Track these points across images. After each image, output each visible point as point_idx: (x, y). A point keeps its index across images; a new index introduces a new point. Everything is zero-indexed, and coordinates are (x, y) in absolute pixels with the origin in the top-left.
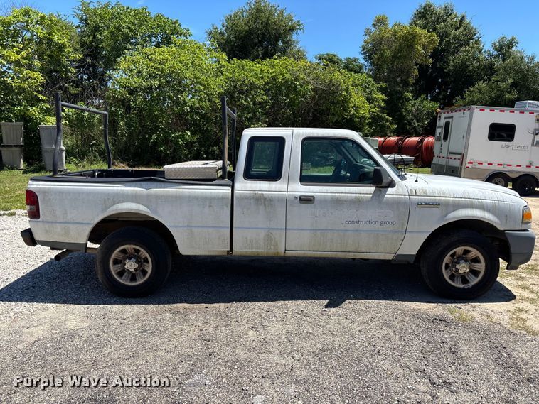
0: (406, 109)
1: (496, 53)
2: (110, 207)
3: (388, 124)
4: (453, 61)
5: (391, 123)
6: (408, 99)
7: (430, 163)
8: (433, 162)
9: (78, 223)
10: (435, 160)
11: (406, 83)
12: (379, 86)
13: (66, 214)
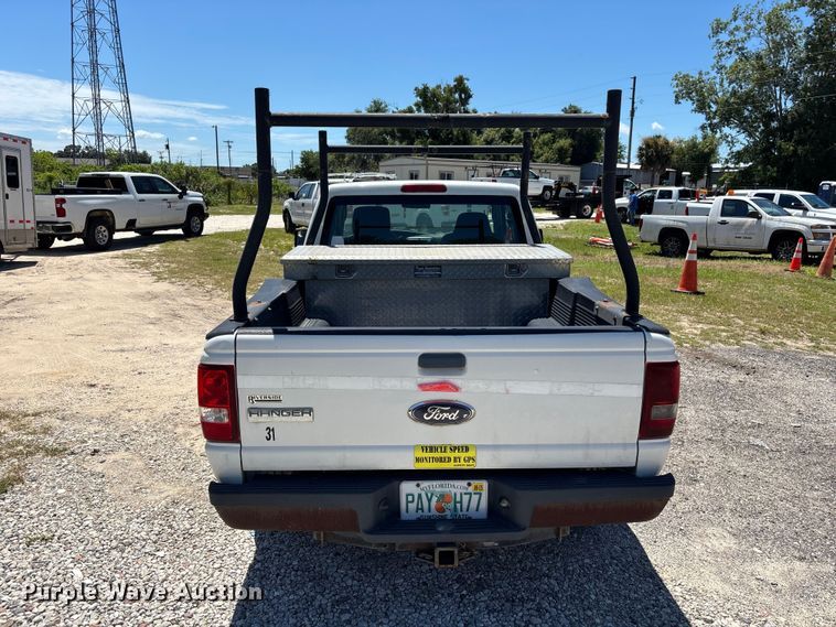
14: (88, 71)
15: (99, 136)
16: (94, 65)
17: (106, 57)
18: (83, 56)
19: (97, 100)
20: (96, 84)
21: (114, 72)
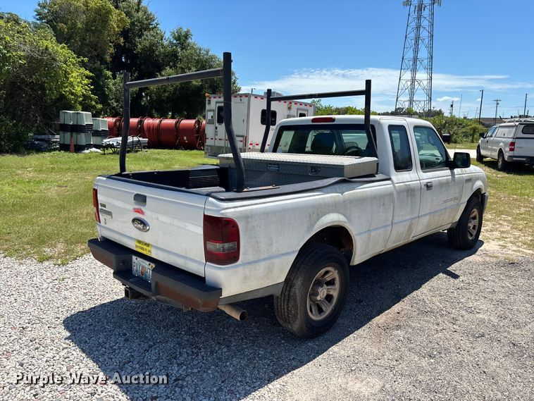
0: (108, 88)
1: (175, 42)
2: (315, 223)
3: (93, 103)
4: (140, 43)
5: (97, 103)
6: (108, 78)
7: (203, 145)
8: (207, 144)
9: (283, 254)
10: (209, 142)
11: (103, 61)
12: (79, 60)
13: (271, 244)
14: (411, 63)
15: (411, 101)
16: (415, 59)
17: (423, 53)
18: (410, 55)
19: (413, 80)
20: (414, 70)
21: (426, 62)
